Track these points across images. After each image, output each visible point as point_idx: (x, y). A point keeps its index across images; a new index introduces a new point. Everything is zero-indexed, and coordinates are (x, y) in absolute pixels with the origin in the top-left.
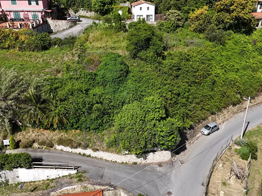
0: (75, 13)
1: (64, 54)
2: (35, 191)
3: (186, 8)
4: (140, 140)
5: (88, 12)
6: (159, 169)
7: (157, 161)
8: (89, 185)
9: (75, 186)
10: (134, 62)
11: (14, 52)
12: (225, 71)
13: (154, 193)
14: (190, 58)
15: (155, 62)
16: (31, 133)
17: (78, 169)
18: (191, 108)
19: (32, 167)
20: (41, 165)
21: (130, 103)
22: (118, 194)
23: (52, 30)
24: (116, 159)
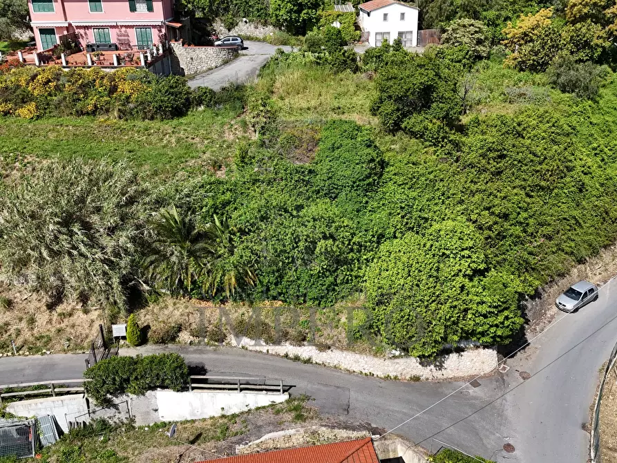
0: (229, 30)
1: (223, 124)
2: (199, 441)
3: (491, 14)
4: (432, 324)
5: (259, 26)
6: (474, 392)
7: (466, 374)
8: (324, 429)
9: (291, 432)
10: (393, 142)
11: (109, 122)
12: (603, 160)
13: (473, 448)
14: (524, 130)
15: (446, 140)
16: (171, 308)
17: (289, 391)
18: (534, 247)
19: (188, 388)
20: (205, 381)
21: (395, 237)
22: (390, 449)
23: (183, 69)
24: (372, 369)
